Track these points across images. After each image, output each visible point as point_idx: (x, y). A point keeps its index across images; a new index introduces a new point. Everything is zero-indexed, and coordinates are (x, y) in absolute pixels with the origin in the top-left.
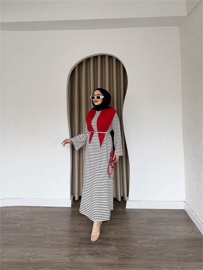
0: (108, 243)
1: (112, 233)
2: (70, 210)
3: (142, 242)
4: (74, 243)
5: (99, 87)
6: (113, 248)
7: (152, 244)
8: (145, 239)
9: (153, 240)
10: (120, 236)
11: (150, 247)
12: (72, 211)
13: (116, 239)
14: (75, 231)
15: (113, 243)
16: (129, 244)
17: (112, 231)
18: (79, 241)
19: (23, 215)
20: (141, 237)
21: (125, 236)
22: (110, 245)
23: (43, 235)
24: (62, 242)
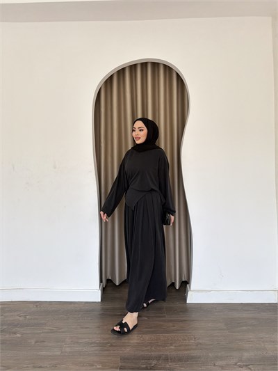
0: (168, 366)
1: (173, 347)
2: (99, 307)
3: (224, 363)
4: (112, 368)
7: (241, 367)
9: (241, 360)
10: (186, 352)
12: (103, 309)
13: (179, 359)
15: (177, 366)
17: (171, 345)
18: (120, 364)
19: (25, 317)
20: (219, 354)
21: (195, 353)
23: (59, 353)
24: (93, 365)
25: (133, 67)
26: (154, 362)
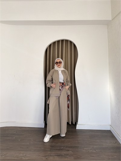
0: (67, 149)
1: (69, 143)
2: (44, 129)
8: (88, 147)
9: (93, 148)
15: (70, 149)
18: (50, 148)
21: (77, 145)
23: (29, 144)
24: (40, 148)
25: (58, 41)
26: (62, 148)
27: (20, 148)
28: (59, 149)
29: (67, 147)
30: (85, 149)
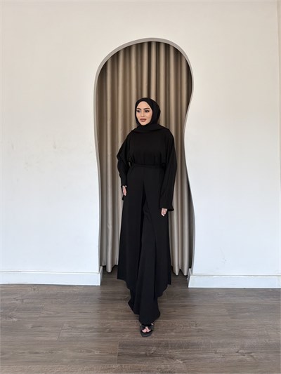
0: (167, 353)
1: (173, 334)
2: (99, 291)
3: (226, 350)
4: (111, 354)
5: (145, 96)
6: (178, 364)
7: (243, 354)
8: (229, 344)
9: (243, 347)
10: (186, 339)
11: (240, 361)
12: (103, 293)
13: (180, 346)
14: (110, 331)
15: (177, 353)
16: (205, 356)
17: (172, 331)
18: (119, 351)
20: (221, 341)
21: (196, 340)
22: (172, 358)
24: (90, 351)
26: (154, 349)
27: (30, 353)
28: (146, 355)
29: (167, 346)
30: (220, 350)
